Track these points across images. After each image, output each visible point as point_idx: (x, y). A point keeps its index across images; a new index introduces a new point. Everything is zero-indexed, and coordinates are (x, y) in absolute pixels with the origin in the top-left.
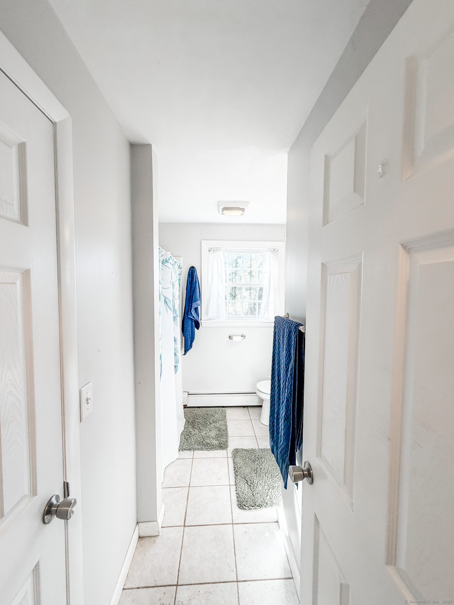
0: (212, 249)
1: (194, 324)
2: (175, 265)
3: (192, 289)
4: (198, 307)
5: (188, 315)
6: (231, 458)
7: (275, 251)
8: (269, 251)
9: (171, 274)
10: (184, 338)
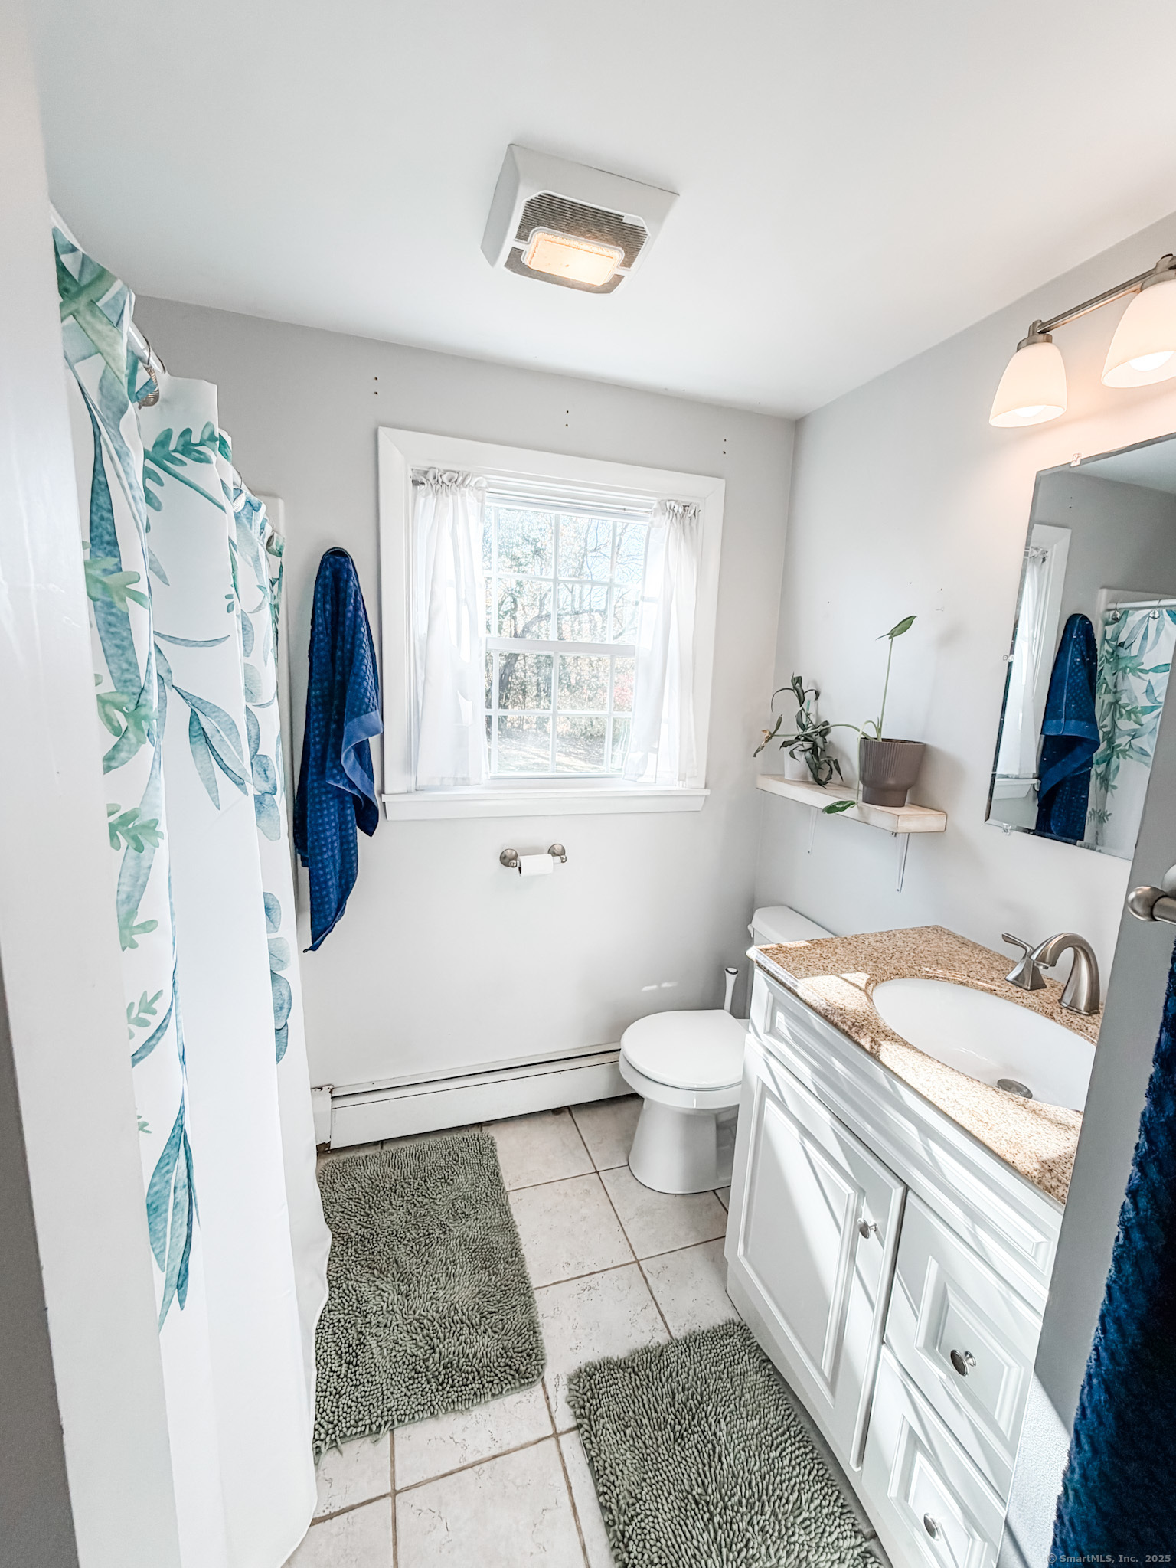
0: (430, 477)
1: (350, 812)
2: (250, 520)
3: (339, 653)
4: (370, 739)
5: (322, 773)
6: (574, 1433)
7: (685, 514)
8: (664, 514)
9: (233, 558)
10: (305, 872)
